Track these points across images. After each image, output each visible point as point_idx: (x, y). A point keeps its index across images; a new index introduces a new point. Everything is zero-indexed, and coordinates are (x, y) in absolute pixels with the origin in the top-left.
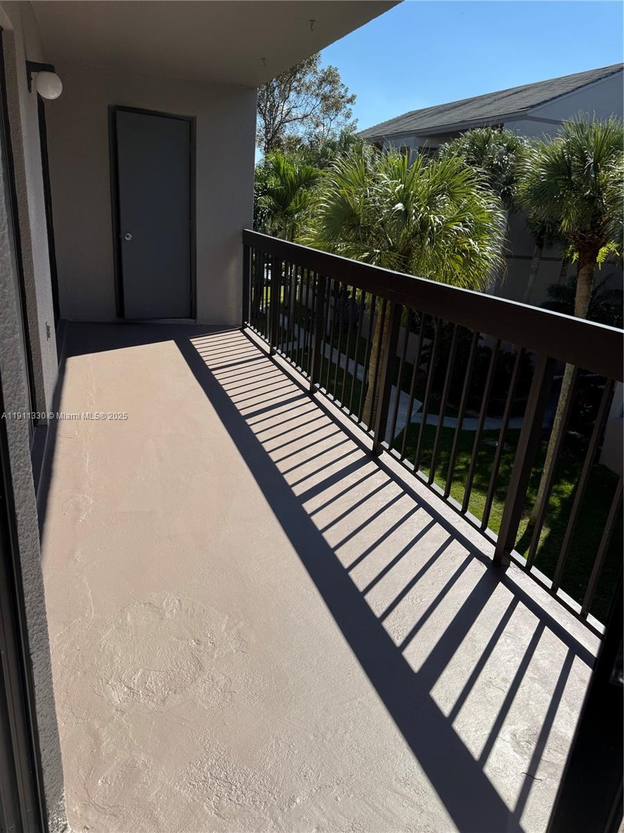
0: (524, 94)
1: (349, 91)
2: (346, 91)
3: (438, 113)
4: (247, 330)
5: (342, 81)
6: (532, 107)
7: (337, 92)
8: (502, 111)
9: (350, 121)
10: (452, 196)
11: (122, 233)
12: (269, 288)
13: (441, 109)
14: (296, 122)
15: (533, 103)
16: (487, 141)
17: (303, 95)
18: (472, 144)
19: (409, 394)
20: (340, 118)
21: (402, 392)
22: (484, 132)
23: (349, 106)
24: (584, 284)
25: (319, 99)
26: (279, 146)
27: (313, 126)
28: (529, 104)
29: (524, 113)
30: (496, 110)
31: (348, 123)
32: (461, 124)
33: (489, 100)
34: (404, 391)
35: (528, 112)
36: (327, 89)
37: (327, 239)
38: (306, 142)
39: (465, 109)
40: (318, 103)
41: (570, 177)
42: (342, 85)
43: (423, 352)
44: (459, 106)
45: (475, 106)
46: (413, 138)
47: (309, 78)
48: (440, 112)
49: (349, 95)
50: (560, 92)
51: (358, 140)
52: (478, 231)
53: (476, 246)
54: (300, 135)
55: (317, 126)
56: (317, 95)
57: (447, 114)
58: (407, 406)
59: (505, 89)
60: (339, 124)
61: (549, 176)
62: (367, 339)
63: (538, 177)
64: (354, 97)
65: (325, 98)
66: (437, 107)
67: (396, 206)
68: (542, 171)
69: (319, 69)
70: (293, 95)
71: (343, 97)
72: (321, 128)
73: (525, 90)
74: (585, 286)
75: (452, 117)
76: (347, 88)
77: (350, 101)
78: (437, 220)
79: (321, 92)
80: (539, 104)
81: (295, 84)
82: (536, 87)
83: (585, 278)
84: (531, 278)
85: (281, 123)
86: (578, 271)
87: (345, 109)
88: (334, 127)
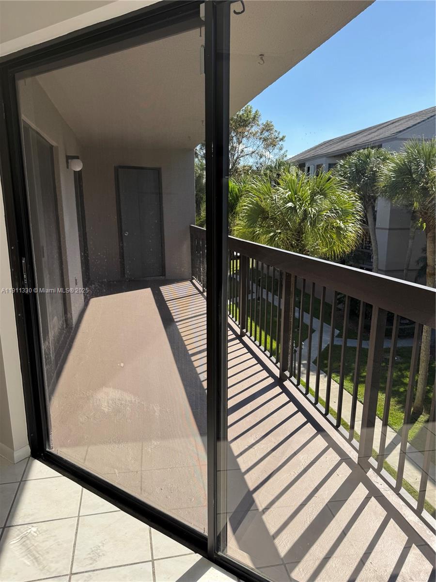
0: (397, 124)
1: (281, 133)
2: (279, 134)
3: (341, 141)
4: (194, 281)
5: (275, 129)
6: (400, 132)
7: (273, 136)
8: (381, 136)
9: (282, 152)
10: (325, 196)
11: (123, 232)
12: (238, 261)
13: (344, 138)
14: (248, 156)
15: (401, 129)
16: (368, 156)
17: (251, 140)
18: (359, 159)
19: (330, 325)
20: (276, 151)
21: (324, 324)
22: (366, 151)
23: (281, 143)
24: (431, 243)
25: (261, 142)
26: (237, 172)
27: (259, 157)
28: (398, 130)
29: (395, 136)
30: (377, 136)
31: (281, 153)
32: (355, 147)
33: (375, 130)
34: (326, 323)
35: (397, 135)
36: (266, 134)
37: (250, 227)
38: (255, 168)
39: (358, 137)
40: (261, 143)
41: (412, 176)
42: (276, 131)
43: (338, 297)
44: (355, 135)
45: (365, 134)
46: (324, 159)
47: (254, 129)
48: (343, 140)
49: (281, 136)
50: (419, 121)
51: (287, 163)
52: (343, 215)
53: (341, 224)
54: (250, 164)
55: (261, 157)
56: (260, 139)
57: (346, 141)
58: (330, 334)
59: (386, 122)
60: (275, 155)
61: (397, 177)
62: (302, 290)
63: (390, 177)
64: (284, 137)
65: (265, 140)
66: (342, 137)
67: (288, 205)
68: (392, 174)
69: (260, 123)
70: (244, 140)
71: (277, 138)
72: (263, 159)
73: (398, 121)
74: (432, 244)
75: (349, 143)
76: (279, 132)
77: (282, 139)
78: (313, 210)
79: (263, 136)
80: (404, 130)
81: (246, 133)
82: (406, 119)
83: (431, 239)
84: (410, 241)
85: (238, 158)
86: (427, 235)
87: (278, 145)
88: (271, 157)
